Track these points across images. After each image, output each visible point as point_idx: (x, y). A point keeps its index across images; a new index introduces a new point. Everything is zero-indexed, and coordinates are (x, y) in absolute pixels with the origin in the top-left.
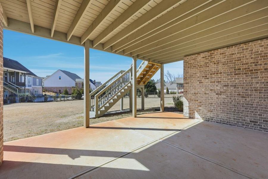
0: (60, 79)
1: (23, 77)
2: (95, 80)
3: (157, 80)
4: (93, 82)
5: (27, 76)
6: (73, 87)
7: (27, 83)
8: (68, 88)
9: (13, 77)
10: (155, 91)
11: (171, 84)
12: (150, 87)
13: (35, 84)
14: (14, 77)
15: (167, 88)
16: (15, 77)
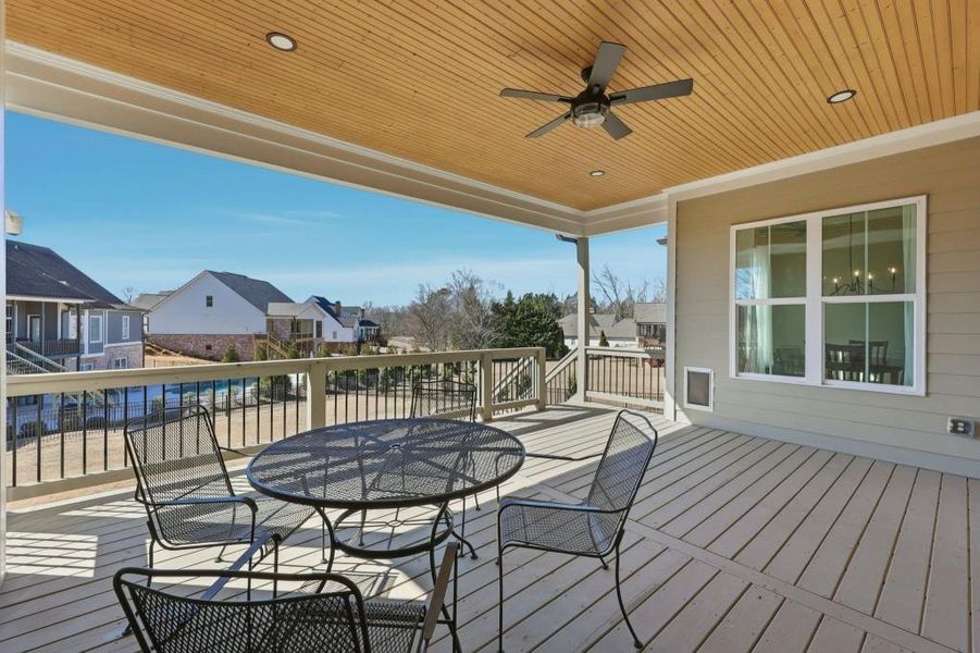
0: (210, 304)
1: (72, 319)
2: (338, 303)
3: (565, 298)
4: (333, 308)
5: (87, 312)
6: (258, 337)
7: (85, 341)
8: (240, 339)
9: (34, 320)
10: (560, 344)
11: (617, 320)
12: (542, 332)
13: (115, 335)
14: (38, 320)
15: (603, 335)
16: (40, 317)
